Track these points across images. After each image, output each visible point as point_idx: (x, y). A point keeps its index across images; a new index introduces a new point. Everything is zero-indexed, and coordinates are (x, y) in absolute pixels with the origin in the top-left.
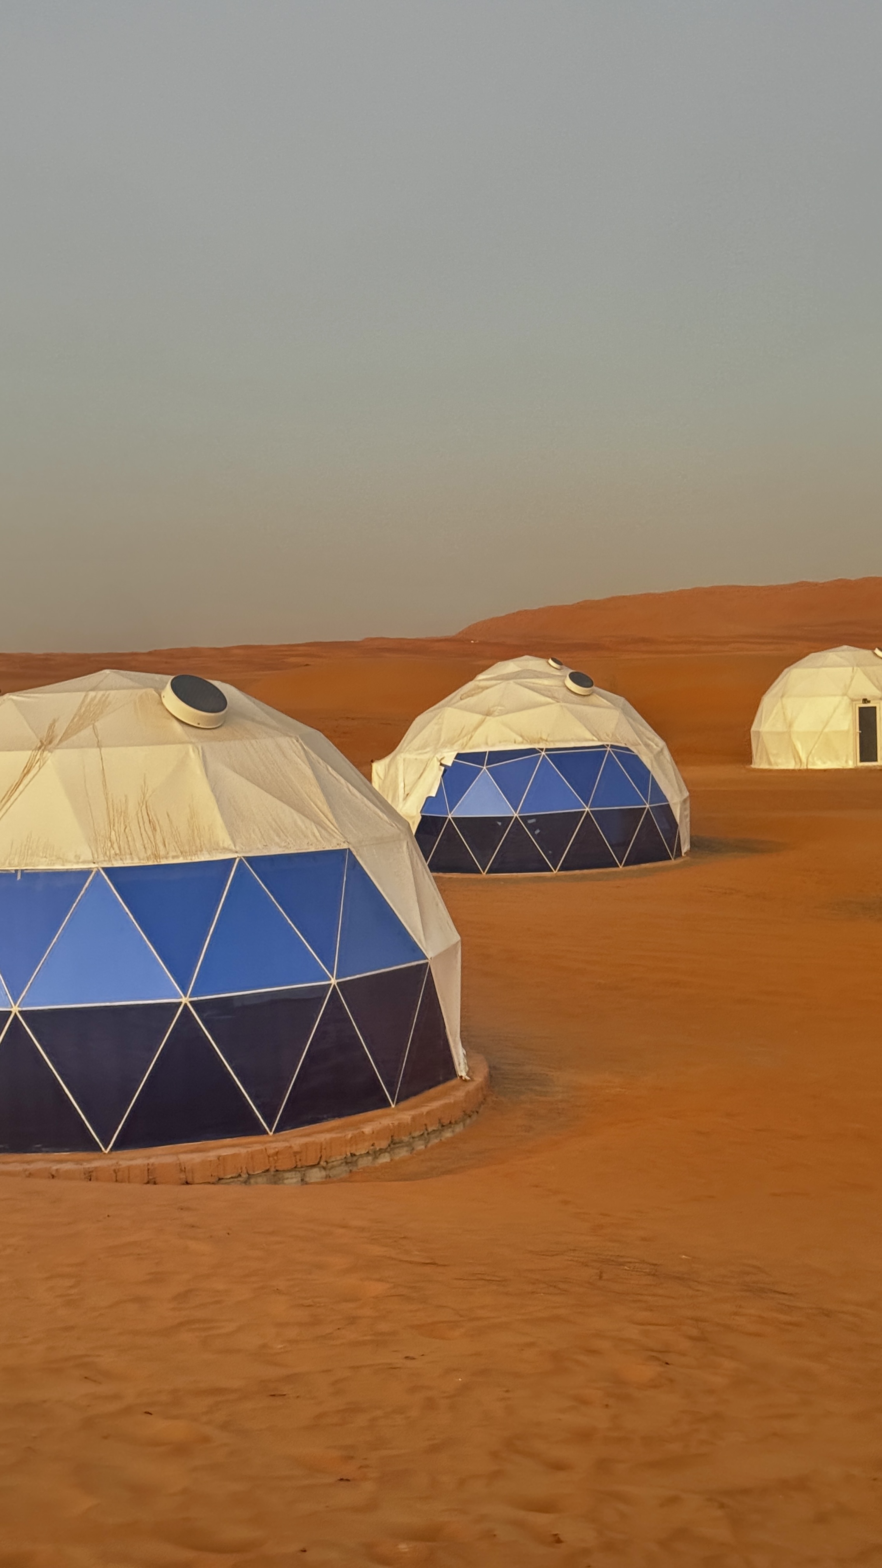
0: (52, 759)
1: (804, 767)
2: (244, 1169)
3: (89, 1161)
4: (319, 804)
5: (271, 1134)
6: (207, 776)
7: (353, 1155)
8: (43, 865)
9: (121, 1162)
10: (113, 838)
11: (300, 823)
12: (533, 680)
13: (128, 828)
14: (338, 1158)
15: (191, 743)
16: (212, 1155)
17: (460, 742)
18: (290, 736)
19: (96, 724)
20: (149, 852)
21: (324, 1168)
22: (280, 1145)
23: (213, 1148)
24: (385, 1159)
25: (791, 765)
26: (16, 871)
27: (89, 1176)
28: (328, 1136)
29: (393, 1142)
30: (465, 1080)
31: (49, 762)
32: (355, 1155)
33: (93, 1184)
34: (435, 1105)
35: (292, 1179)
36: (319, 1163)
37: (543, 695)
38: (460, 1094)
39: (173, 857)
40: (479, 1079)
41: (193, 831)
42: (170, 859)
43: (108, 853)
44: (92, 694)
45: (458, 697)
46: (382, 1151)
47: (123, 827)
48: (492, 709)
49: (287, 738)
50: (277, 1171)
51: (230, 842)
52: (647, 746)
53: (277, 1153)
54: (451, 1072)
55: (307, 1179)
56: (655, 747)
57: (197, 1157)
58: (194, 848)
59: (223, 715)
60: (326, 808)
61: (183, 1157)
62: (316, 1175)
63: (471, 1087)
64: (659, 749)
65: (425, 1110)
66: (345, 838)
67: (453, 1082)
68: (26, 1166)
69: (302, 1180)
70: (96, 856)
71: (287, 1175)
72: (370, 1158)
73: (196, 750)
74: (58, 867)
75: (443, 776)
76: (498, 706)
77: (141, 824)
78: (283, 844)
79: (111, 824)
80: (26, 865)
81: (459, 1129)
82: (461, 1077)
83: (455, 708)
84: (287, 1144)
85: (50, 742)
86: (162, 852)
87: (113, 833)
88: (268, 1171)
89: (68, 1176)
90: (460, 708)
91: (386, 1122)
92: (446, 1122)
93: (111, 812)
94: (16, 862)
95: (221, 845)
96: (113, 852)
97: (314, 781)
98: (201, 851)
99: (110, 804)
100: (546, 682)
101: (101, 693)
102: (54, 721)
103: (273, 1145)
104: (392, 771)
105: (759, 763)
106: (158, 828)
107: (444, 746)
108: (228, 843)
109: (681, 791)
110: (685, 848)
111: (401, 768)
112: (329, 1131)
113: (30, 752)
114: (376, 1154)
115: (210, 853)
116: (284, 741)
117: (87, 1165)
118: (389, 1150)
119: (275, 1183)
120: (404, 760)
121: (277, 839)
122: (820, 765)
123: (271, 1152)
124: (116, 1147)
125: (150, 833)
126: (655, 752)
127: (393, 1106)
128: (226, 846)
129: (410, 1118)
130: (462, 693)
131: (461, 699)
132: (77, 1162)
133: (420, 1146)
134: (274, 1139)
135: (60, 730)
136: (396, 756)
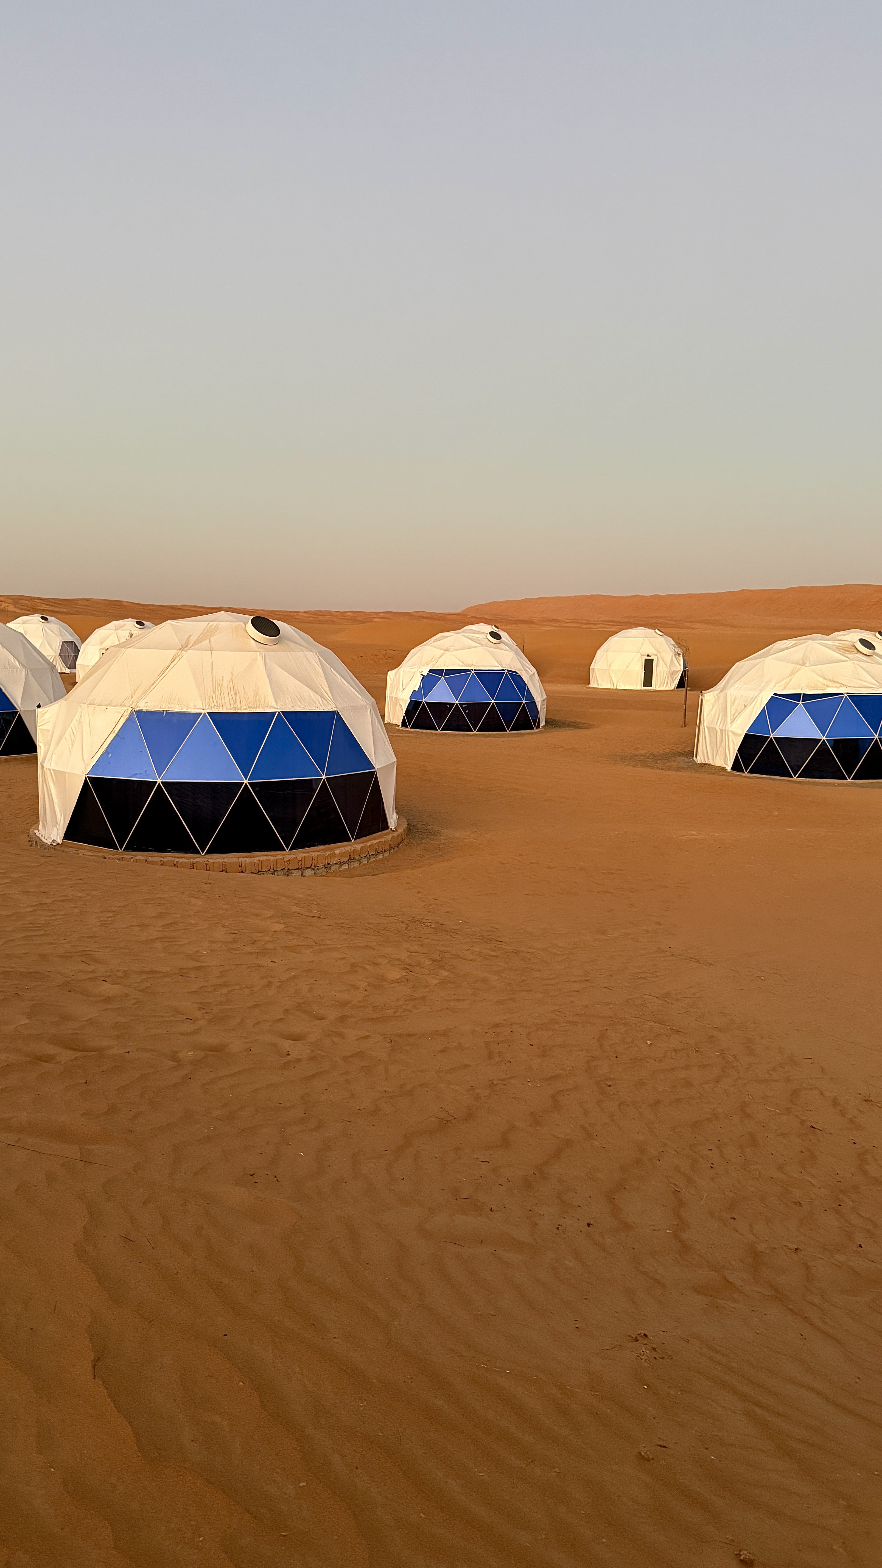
0: (186, 655)
1: (615, 688)
2: (272, 867)
3: (194, 858)
4: (324, 687)
5: (288, 851)
6: (265, 668)
7: (328, 864)
8: (177, 709)
9: (209, 860)
10: (214, 698)
11: (312, 695)
12: (472, 635)
13: (222, 692)
14: (321, 865)
15: (259, 652)
16: (256, 859)
17: (431, 664)
18: (312, 652)
19: (211, 639)
20: (232, 706)
21: (314, 869)
22: (292, 857)
23: (257, 856)
24: (345, 867)
25: (609, 687)
26: (163, 711)
27: (193, 866)
28: (317, 854)
29: (350, 858)
30: (393, 831)
31: (184, 657)
32: (330, 864)
33: (195, 870)
34: (374, 842)
35: (296, 874)
36: (311, 866)
37: (475, 642)
38: (389, 837)
39: (244, 709)
40: (400, 831)
41: (256, 697)
42: (243, 710)
43: (211, 705)
44: (211, 623)
45: (433, 641)
46: (344, 863)
47: (220, 692)
48: (450, 648)
49: (311, 652)
50: (289, 869)
51: (275, 704)
52: (526, 671)
53: (289, 861)
54: (386, 827)
55: (304, 874)
56: (530, 672)
57: (248, 860)
58: (255, 706)
59: (275, 639)
60: (327, 689)
61: (241, 859)
62: (309, 872)
63: (395, 834)
64: (532, 673)
65: (369, 844)
66: (336, 705)
67: (387, 831)
68: (162, 859)
69: (302, 875)
70: (204, 706)
71: (293, 871)
72: (338, 866)
73: (261, 656)
74: (184, 710)
75: (422, 680)
76: (452, 646)
77: (230, 692)
78: (302, 706)
79: (214, 691)
80: (169, 708)
81: (387, 854)
82: (391, 829)
83: (431, 646)
84: (295, 856)
85: (186, 646)
86: (239, 706)
87: (214, 695)
88: (284, 869)
89: (183, 865)
90: (434, 647)
91: (348, 848)
92: (380, 850)
93: (214, 684)
94: (164, 706)
95: (270, 704)
96: (213, 704)
97: (323, 676)
98: (259, 707)
99: (214, 680)
100: (478, 636)
101: (216, 623)
102: (190, 636)
103: (288, 856)
104: (397, 675)
105: (593, 684)
106: (238, 694)
107: (423, 665)
108: (274, 704)
109: (542, 695)
110: (542, 724)
111: (401, 675)
112: (319, 851)
113: (175, 651)
114: (341, 864)
115: (263, 708)
116: (309, 654)
117: (192, 860)
118: (348, 862)
119: (288, 875)
120: (404, 671)
121: (299, 703)
122: (623, 687)
123: (286, 859)
124: (208, 853)
125: (233, 696)
126: (530, 674)
127: (353, 841)
128: (272, 705)
129: (360, 847)
130: (435, 638)
131: (434, 642)
132: (189, 859)
133: (365, 861)
134: (288, 853)
135: (193, 639)
136: (399, 669)
